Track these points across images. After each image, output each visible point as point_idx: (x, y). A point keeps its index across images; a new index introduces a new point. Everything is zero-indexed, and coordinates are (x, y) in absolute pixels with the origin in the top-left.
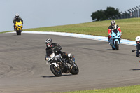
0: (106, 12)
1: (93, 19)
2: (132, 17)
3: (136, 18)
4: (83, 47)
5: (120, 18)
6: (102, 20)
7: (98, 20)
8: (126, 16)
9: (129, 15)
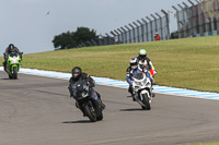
0: (76, 34)
1: (56, 46)
2: (117, 43)
3: (125, 45)
4: (41, 89)
5: (98, 45)
6: (69, 48)
7: (63, 48)
8: (108, 41)
9: (113, 39)
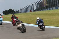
0: (9, 11)
2: (20, 13)
7: (5, 14)
8: (17, 12)
